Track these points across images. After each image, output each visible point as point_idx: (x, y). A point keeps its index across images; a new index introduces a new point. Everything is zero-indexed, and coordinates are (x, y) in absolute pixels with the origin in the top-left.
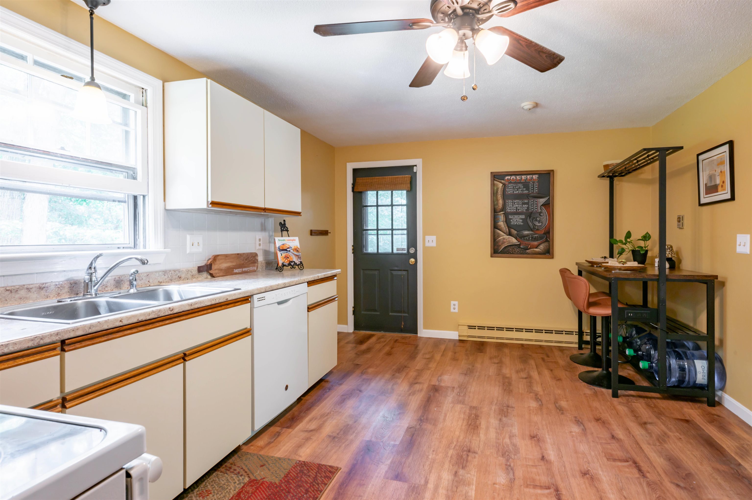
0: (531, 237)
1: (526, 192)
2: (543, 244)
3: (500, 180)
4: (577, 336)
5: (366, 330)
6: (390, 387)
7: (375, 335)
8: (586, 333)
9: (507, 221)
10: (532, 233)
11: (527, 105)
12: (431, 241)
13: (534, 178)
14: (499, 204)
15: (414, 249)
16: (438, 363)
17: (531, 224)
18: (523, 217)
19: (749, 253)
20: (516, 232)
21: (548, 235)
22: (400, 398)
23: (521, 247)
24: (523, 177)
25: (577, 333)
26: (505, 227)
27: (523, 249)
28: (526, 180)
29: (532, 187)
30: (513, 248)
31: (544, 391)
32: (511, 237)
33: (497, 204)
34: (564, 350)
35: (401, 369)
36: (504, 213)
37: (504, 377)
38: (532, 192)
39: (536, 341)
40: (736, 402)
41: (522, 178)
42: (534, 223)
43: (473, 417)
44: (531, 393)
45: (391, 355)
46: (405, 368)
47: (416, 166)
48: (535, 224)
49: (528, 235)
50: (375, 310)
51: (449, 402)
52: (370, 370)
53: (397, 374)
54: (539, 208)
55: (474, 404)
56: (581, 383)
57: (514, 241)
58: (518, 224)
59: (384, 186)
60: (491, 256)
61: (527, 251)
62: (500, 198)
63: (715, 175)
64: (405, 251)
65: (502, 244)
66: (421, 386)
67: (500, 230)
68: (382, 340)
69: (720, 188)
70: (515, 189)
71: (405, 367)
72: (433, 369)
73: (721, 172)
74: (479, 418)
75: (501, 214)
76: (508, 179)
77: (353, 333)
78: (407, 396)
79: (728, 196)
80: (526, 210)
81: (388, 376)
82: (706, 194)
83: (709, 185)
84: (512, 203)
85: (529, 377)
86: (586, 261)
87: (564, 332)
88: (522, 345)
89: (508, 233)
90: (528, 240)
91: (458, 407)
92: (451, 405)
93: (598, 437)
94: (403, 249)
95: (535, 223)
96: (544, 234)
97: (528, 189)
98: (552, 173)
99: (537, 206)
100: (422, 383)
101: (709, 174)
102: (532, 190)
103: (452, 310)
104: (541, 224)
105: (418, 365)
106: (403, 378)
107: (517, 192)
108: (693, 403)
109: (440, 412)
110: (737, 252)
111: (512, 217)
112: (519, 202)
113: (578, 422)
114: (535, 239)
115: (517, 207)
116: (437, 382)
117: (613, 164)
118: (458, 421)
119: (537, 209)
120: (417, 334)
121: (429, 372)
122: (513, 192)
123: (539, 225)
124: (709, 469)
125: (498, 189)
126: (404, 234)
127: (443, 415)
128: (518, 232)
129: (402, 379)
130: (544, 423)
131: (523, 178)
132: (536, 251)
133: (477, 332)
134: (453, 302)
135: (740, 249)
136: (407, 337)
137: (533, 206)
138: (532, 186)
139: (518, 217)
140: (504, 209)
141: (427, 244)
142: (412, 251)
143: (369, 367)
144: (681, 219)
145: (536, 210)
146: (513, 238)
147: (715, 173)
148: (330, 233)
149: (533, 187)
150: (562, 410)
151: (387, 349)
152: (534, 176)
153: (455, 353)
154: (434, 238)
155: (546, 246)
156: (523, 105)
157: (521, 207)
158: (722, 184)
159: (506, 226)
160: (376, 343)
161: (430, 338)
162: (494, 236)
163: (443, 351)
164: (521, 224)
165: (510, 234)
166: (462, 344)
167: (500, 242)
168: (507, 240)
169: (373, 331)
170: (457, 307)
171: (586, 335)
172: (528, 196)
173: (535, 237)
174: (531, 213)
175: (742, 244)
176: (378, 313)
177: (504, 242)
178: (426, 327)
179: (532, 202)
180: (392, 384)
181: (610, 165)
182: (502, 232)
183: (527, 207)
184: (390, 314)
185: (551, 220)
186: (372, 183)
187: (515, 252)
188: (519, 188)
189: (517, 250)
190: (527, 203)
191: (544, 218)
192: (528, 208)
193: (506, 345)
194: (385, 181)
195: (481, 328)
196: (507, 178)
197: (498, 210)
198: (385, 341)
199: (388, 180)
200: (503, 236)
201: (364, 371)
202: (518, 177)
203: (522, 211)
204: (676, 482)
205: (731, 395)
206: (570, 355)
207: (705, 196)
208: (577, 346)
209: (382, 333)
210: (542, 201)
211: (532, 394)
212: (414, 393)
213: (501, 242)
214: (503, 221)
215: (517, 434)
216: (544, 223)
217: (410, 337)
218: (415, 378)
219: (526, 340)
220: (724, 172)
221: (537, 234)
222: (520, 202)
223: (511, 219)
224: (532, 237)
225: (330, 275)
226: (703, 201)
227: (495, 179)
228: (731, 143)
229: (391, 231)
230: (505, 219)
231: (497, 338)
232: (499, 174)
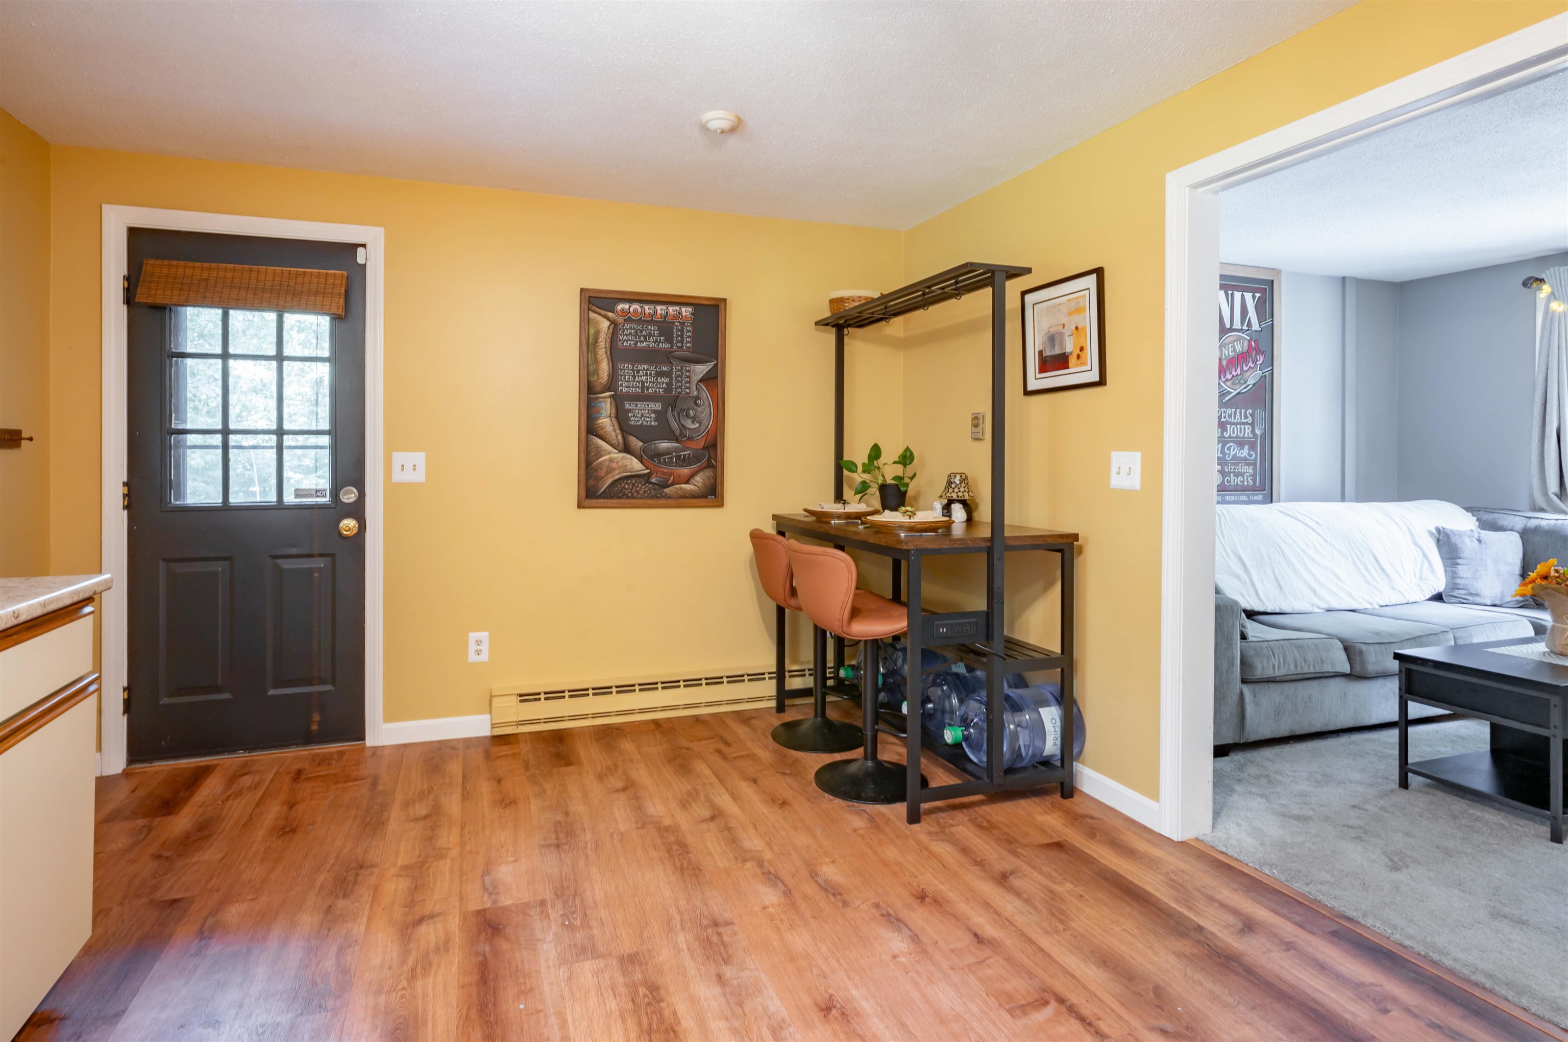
0: (675, 456)
1: (666, 345)
2: (702, 473)
3: (603, 312)
4: (774, 682)
5: (175, 757)
6: (330, 963)
7: (216, 766)
8: (789, 671)
9: (620, 417)
10: (677, 447)
11: (718, 119)
12: (409, 467)
13: (684, 314)
14: (601, 373)
15: (354, 490)
16: (463, 828)
17: (674, 425)
18: (658, 406)
19: (1138, 487)
20: (641, 444)
21: (712, 452)
22: (382, 999)
23: (653, 481)
24: (660, 309)
25: (774, 675)
26: (615, 430)
27: (657, 487)
28: (665, 317)
29: (679, 336)
30: (633, 485)
31: (769, 845)
32: (629, 456)
33: (596, 372)
34: (749, 719)
35: (350, 879)
36: (612, 396)
37: (663, 830)
38: (679, 347)
39: (687, 706)
40: (1109, 780)
41: (655, 312)
42: (682, 422)
43: (645, 996)
44: (745, 861)
45: (293, 831)
46: (362, 871)
47: (364, 246)
48: (683, 426)
49: (668, 452)
50: (217, 689)
51: (551, 964)
52: (234, 913)
53: (341, 903)
54: (694, 387)
55: (627, 948)
56: (831, 800)
57: (635, 465)
58: (645, 423)
59: (255, 294)
60: (580, 506)
61: (666, 490)
62: (604, 356)
63: (1061, 335)
64: (325, 496)
65: (608, 473)
66: (440, 926)
67: (603, 439)
68: (247, 780)
69: (1072, 361)
70: (640, 337)
71: (361, 867)
72: (454, 853)
73: (1077, 328)
74: (662, 992)
75: (604, 398)
76: (623, 310)
77: (126, 774)
78: (405, 983)
79: (1094, 376)
80: (665, 390)
81: (308, 920)
82: (1041, 371)
83: (1048, 353)
84: (633, 370)
85: (717, 815)
86: (805, 510)
87: (746, 678)
88: (656, 722)
89: (621, 446)
90: (670, 463)
91: (587, 969)
92: (563, 973)
93: (952, 951)
94: (318, 492)
95: (684, 424)
96: (704, 448)
97: (669, 340)
98: (722, 306)
99: (689, 382)
100: (438, 915)
101: (1049, 332)
102: (679, 342)
103: (472, 658)
104: (698, 425)
105: (402, 849)
106: (366, 913)
107: (645, 344)
108: (1038, 798)
109: (538, 1012)
110: (1111, 487)
111: (633, 407)
112: (647, 370)
113: (893, 920)
114: (684, 462)
115: (643, 383)
116: (486, 896)
117: (852, 297)
118: (609, 1028)
119: (689, 388)
120: (363, 739)
121: (445, 866)
122: (636, 344)
123: (692, 426)
124: (1172, 959)
125: (597, 333)
126: (321, 447)
127: (553, 1020)
128: (644, 443)
129: (365, 920)
130: (824, 949)
131: (659, 312)
132: (685, 489)
133: (543, 709)
134: (473, 636)
135: (1117, 481)
136: (331, 754)
137: (681, 382)
138: (680, 333)
139: (647, 408)
140: (611, 385)
141: (398, 477)
142: (349, 496)
143: (226, 901)
144: (981, 421)
145: (687, 391)
146: (633, 458)
147: (1063, 331)
148: (31, 439)
149: (682, 336)
150: (840, 894)
151: (274, 811)
152: (683, 309)
153: (499, 781)
154: (419, 458)
155: (708, 477)
156: (707, 116)
157: (654, 383)
158: (1078, 352)
159: (616, 427)
160: (228, 798)
161: (405, 746)
162: (588, 453)
163: (460, 779)
164: (653, 423)
165: (626, 449)
166: (505, 750)
167: (601, 469)
168: (620, 463)
169: (205, 755)
170: (485, 648)
171: (790, 676)
172: (667, 357)
173: (685, 455)
174: (677, 397)
175: (1124, 471)
176: (226, 696)
177: (613, 470)
178: (391, 716)
179: (679, 371)
180: (334, 949)
181: (848, 299)
182: (607, 442)
183: (666, 383)
184: (272, 692)
185: (720, 416)
186: (207, 280)
187: (638, 493)
188: (650, 335)
189: (643, 488)
190: (668, 374)
191: (705, 411)
192: (669, 385)
193: (617, 729)
194: (258, 281)
195: (554, 695)
196: (620, 307)
197: (598, 388)
198: (257, 786)
199: (270, 277)
200: (609, 453)
201: (210, 921)
202: (648, 309)
203: (656, 391)
204: (1155, 1023)
205: (1095, 768)
206: (771, 731)
207: (1038, 376)
208: (773, 704)
209: (240, 757)
210: (701, 370)
211: (749, 865)
212: (425, 966)
213: (604, 470)
214: (610, 416)
215: (784, 1013)
216: (705, 422)
217: (341, 753)
218: (411, 904)
219: (664, 709)
220: (1084, 329)
221: (688, 448)
222: (652, 370)
223: (630, 411)
224: (678, 457)
225: (68, 602)
226: (1032, 385)
227: (591, 306)
228: (1099, 272)
229: (274, 438)
230: (614, 411)
231: (595, 716)
232: (603, 295)
